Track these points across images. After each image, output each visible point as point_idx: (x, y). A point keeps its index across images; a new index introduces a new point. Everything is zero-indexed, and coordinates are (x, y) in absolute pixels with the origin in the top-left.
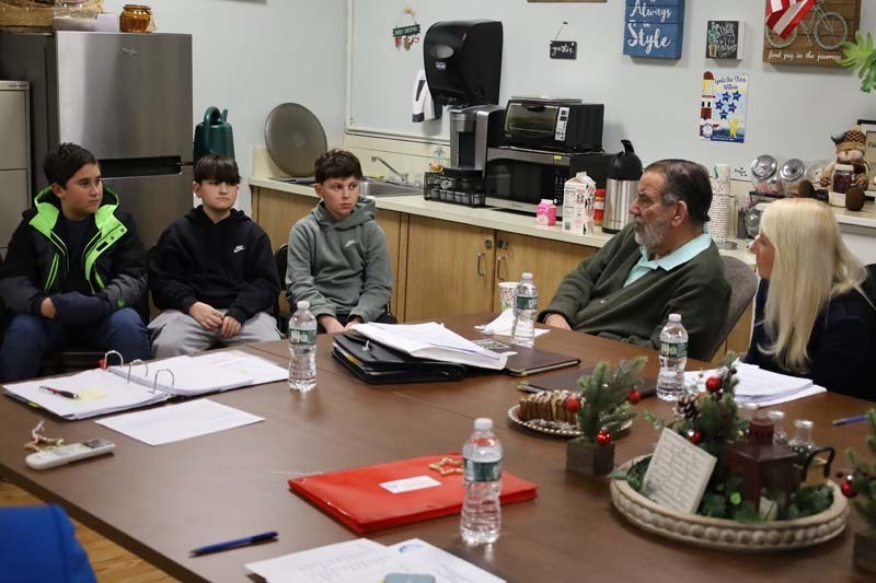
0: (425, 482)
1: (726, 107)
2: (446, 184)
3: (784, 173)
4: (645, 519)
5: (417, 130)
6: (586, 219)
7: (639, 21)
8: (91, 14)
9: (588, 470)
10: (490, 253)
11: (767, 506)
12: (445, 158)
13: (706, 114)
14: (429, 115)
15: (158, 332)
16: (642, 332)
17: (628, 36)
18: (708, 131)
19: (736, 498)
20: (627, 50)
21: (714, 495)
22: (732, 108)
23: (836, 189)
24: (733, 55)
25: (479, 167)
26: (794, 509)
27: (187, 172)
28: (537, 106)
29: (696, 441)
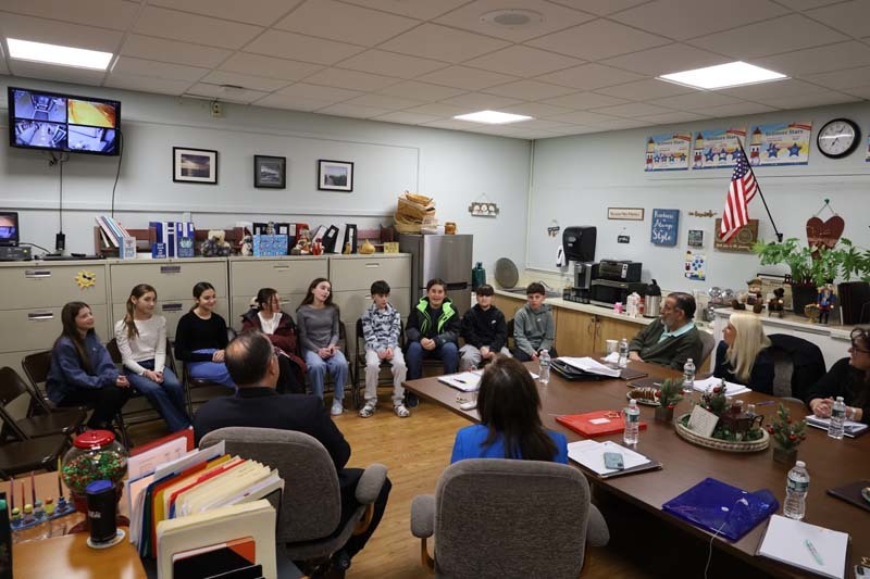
0: (604, 420)
1: (697, 265)
2: (573, 294)
3: (724, 294)
4: (691, 438)
5: (558, 270)
6: (636, 311)
7: (658, 229)
8: (435, 227)
9: (664, 419)
10: (593, 324)
11: (738, 436)
12: (572, 282)
13: (688, 268)
14: (564, 264)
15: (464, 353)
16: (667, 361)
17: (653, 235)
18: (689, 275)
19: (727, 432)
20: (652, 241)
21: (718, 431)
22: (700, 266)
23: (749, 304)
24: (700, 245)
25: (587, 287)
26: (748, 437)
27: (469, 288)
28: (614, 263)
29: (710, 411)
